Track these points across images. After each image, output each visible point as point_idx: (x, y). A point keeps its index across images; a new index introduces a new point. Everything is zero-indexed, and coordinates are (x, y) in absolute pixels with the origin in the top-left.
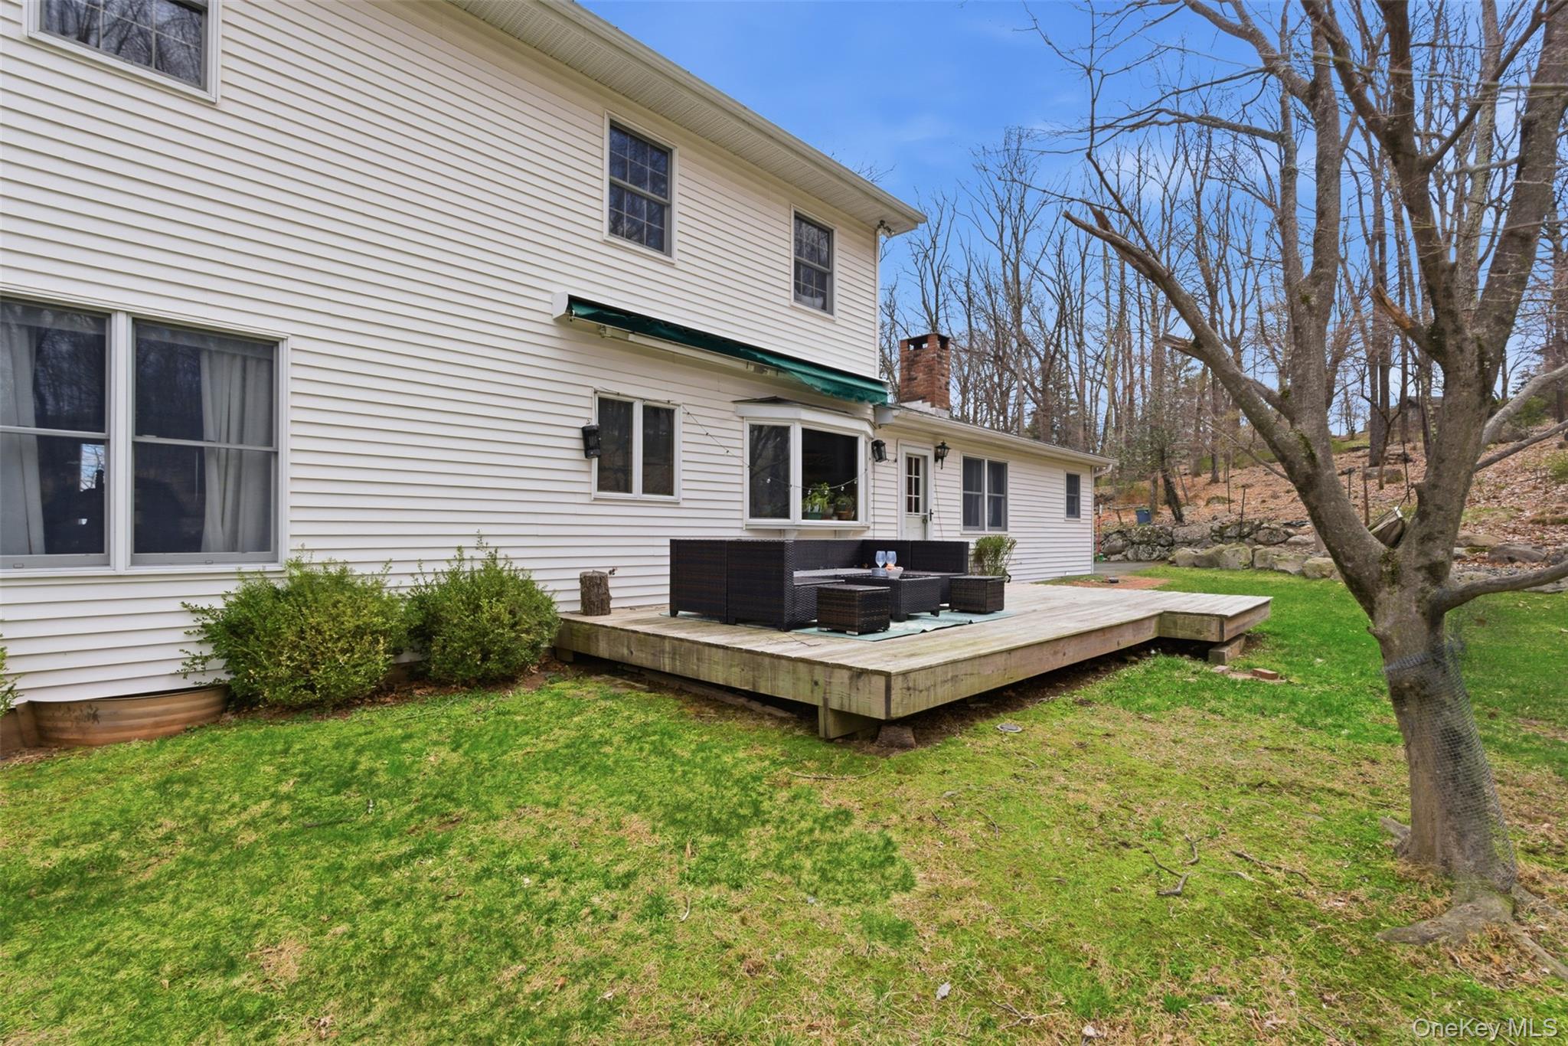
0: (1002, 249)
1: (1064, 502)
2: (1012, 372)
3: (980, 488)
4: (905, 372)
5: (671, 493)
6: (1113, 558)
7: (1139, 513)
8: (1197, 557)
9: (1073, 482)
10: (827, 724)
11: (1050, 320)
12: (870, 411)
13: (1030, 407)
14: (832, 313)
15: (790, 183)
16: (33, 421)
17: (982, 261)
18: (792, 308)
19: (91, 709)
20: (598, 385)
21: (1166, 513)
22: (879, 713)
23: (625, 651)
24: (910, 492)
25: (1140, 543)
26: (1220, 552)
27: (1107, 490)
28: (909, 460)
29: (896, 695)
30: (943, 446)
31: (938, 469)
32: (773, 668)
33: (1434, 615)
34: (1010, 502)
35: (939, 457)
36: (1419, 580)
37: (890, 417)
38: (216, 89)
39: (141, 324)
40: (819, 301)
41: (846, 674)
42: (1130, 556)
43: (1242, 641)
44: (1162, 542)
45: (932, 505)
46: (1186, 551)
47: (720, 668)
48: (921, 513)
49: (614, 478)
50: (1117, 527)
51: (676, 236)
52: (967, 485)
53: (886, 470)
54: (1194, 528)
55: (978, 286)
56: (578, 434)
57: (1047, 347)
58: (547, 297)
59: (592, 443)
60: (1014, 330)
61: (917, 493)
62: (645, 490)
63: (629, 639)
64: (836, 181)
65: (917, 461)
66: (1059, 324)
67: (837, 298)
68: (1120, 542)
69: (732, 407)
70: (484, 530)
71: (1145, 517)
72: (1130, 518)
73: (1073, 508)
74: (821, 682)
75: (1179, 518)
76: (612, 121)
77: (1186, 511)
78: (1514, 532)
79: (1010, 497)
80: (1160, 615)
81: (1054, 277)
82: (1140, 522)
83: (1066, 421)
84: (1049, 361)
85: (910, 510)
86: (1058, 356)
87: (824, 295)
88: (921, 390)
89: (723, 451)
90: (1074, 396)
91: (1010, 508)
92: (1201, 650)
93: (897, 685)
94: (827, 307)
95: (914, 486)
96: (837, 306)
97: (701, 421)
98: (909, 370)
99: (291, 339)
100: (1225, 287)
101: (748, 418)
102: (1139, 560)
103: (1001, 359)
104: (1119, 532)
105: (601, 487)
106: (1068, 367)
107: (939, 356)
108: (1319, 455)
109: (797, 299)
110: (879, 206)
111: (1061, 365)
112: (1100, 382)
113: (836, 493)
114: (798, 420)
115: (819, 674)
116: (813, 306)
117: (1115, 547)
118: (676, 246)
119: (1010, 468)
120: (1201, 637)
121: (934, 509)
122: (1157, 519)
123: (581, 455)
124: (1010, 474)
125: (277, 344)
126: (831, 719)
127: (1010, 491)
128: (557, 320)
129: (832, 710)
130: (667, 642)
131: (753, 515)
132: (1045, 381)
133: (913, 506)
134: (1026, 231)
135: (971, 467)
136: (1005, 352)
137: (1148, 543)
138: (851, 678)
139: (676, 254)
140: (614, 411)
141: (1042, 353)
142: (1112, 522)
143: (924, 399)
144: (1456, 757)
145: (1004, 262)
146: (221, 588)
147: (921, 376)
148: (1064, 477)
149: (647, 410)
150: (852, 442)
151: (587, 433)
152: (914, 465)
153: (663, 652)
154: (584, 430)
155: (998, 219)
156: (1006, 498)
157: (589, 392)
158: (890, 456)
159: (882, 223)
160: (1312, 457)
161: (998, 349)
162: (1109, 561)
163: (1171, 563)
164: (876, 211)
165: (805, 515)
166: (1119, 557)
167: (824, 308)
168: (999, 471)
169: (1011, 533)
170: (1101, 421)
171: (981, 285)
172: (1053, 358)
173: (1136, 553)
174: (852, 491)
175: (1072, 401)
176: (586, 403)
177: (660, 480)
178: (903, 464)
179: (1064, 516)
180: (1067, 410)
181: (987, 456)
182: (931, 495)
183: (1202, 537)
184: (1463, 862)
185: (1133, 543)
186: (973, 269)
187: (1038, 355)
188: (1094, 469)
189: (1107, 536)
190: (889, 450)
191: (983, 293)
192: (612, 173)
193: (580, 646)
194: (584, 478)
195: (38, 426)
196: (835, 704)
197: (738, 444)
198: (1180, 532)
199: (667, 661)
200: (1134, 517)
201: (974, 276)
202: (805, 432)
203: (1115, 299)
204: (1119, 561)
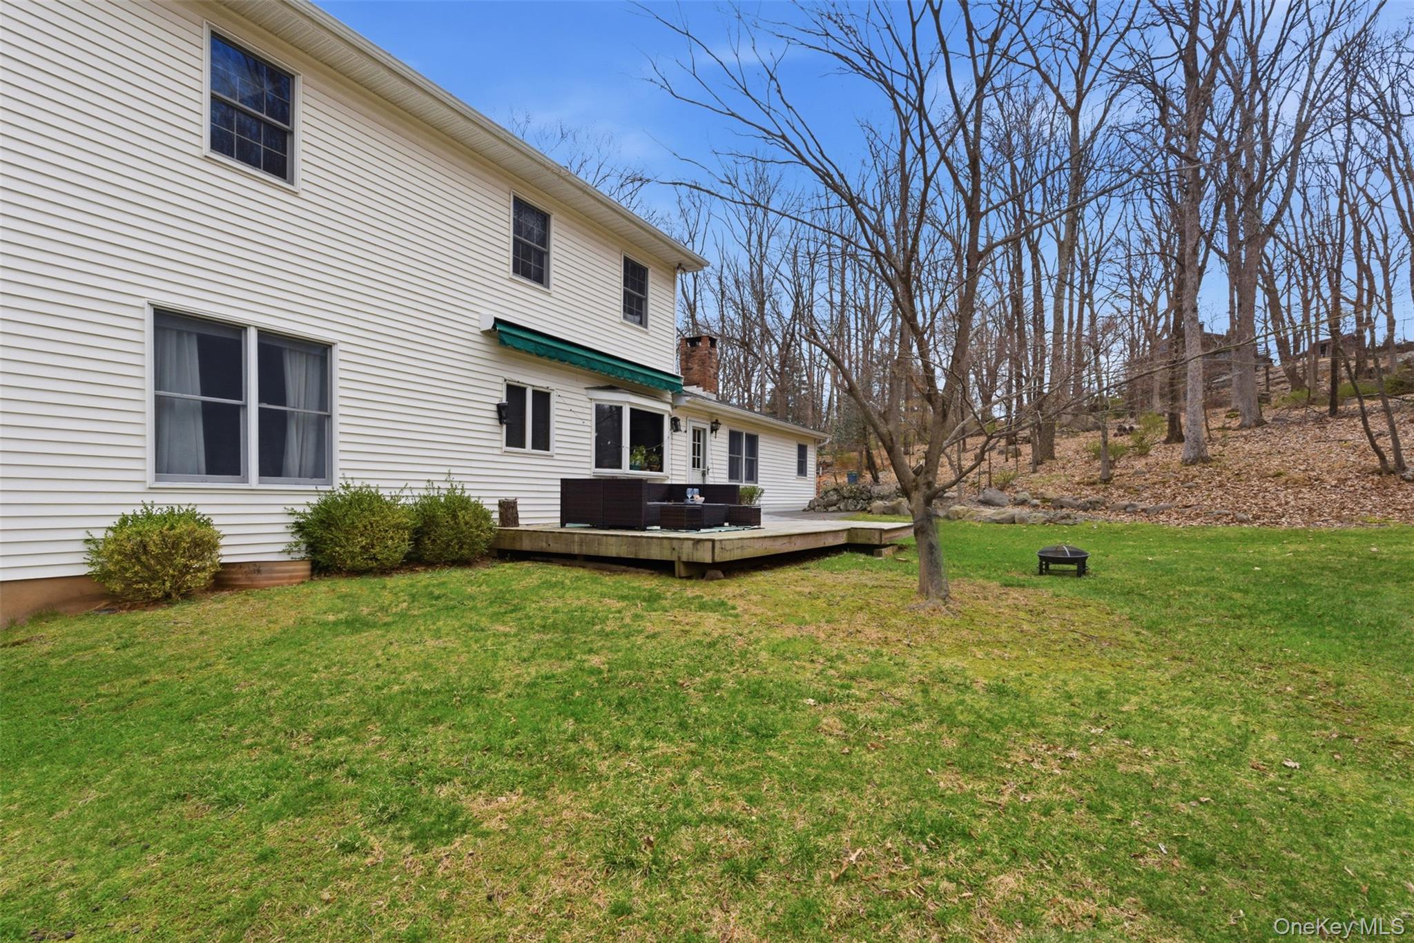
0: (749, 251)
1: (796, 464)
2: (755, 355)
3: (740, 453)
4: (684, 363)
5: (548, 450)
6: (830, 509)
7: (849, 476)
8: (885, 507)
9: (802, 451)
10: (680, 569)
11: (787, 312)
12: (670, 396)
13: (770, 386)
14: (646, 327)
15: (622, 236)
16: (199, 392)
17: (732, 258)
18: (622, 323)
19: (256, 567)
20: (507, 376)
21: (869, 476)
22: (708, 559)
23: (544, 544)
24: (694, 454)
25: (849, 498)
26: (900, 503)
27: (828, 459)
28: (694, 431)
29: (717, 550)
30: (717, 422)
31: (713, 439)
32: (648, 543)
33: (928, 501)
34: (759, 463)
35: (714, 430)
36: (924, 489)
37: (684, 401)
38: (299, 185)
39: (263, 334)
40: (638, 318)
41: (691, 543)
42: (842, 507)
43: (895, 548)
44: (864, 497)
45: (708, 464)
46: (879, 503)
47: (614, 548)
48: (701, 469)
49: (515, 439)
50: (834, 486)
51: (553, 275)
52: (732, 450)
53: (680, 438)
54: (886, 487)
55: (729, 282)
56: (494, 408)
57: (784, 337)
58: (476, 316)
59: (504, 414)
60: (758, 320)
61: (699, 455)
62: (534, 447)
63: (547, 537)
64: (653, 239)
65: (699, 432)
66: (794, 318)
67: (650, 317)
68: (835, 497)
69: (585, 392)
70: (453, 470)
71: (853, 478)
72: (843, 480)
73: (802, 470)
74: (677, 548)
75: (876, 479)
76: (515, 197)
77: (881, 475)
78: (1067, 490)
79: (759, 459)
80: (848, 530)
81: (791, 277)
82: (850, 482)
83: (798, 399)
84: (785, 347)
85: (694, 466)
86: (793, 343)
87: (640, 314)
88: (696, 378)
89: (580, 422)
90: (805, 378)
91: (759, 467)
92: (870, 549)
93: (717, 545)
94: (643, 322)
95: (697, 450)
96: (650, 322)
97: (567, 401)
98: (687, 362)
99: (339, 344)
100: (918, 298)
101: (595, 400)
102: (848, 511)
103: (747, 345)
104: (835, 490)
105: (508, 444)
106: (801, 353)
107: (710, 353)
108: (894, 438)
109: (625, 317)
110: (680, 255)
111: (795, 351)
112: (826, 368)
113: (649, 453)
114: (627, 401)
115: (675, 544)
116: (633, 322)
117: (832, 501)
118: (553, 281)
119: (760, 439)
120: (870, 542)
121: (710, 466)
122: (862, 480)
123: (497, 423)
124: (760, 443)
125: (331, 346)
126: (682, 567)
127: (760, 455)
128: (483, 332)
129: (683, 562)
130: (576, 536)
131: (597, 466)
132: (783, 364)
133: (696, 464)
134: (769, 238)
135: (734, 437)
136: (750, 339)
137: (854, 498)
138: (694, 544)
139: (553, 287)
140: (516, 392)
141: (780, 341)
142: (830, 481)
143: (698, 384)
144: (932, 553)
145: (751, 263)
146: (303, 500)
147: (696, 367)
148: (796, 447)
149: (535, 393)
150: (660, 418)
151: (500, 408)
152: (698, 434)
153: (574, 542)
154: (498, 406)
155: (747, 226)
156: (757, 460)
157: (501, 380)
158: (683, 429)
159: (680, 265)
160: (892, 439)
161: (745, 336)
162: (827, 511)
163: (870, 512)
164: (676, 258)
165: (632, 468)
166: (834, 508)
167: (641, 323)
168: (753, 441)
169: (760, 485)
170: (825, 400)
171: (730, 278)
172: (789, 346)
173: (846, 506)
174: (660, 451)
175: (804, 383)
176: (499, 387)
177: (542, 441)
178: (690, 433)
179: (796, 474)
180: (799, 390)
181: (745, 430)
182: (708, 456)
183: (890, 494)
184: (932, 591)
185: (844, 498)
186: (725, 265)
187: (776, 342)
188: (817, 441)
189: (826, 493)
190: (682, 423)
191: (733, 288)
192: (514, 232)
193: (506, 545)
194: (497, 437)
195: (202, 395)
196: (684, 558)
197: (588, 417)
198: (876, 489)
199: (576, 547)
200: (846, 479)
201: (726, 271)
202: (632, 410)
203: (837, 298)
204: (834, 511)
